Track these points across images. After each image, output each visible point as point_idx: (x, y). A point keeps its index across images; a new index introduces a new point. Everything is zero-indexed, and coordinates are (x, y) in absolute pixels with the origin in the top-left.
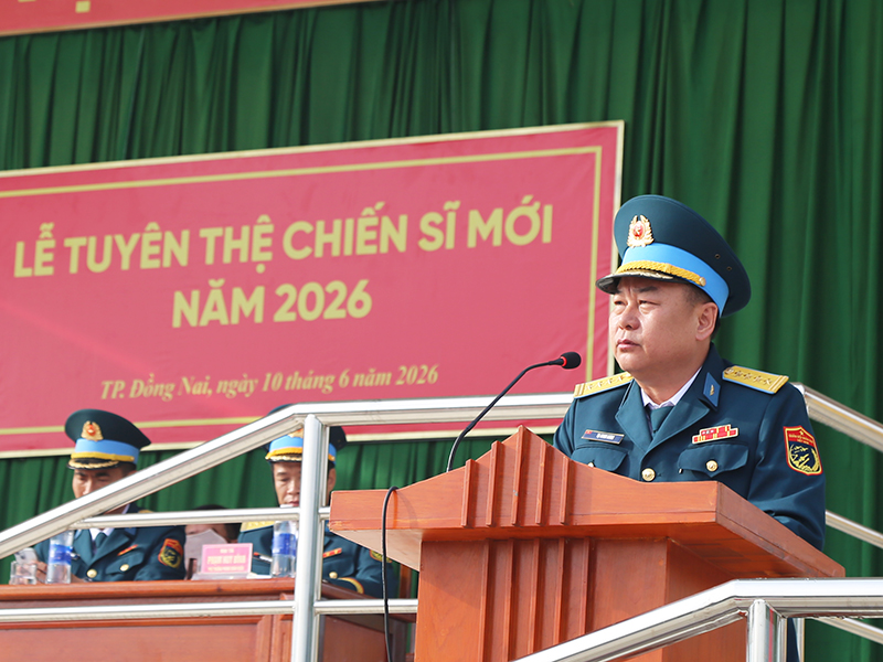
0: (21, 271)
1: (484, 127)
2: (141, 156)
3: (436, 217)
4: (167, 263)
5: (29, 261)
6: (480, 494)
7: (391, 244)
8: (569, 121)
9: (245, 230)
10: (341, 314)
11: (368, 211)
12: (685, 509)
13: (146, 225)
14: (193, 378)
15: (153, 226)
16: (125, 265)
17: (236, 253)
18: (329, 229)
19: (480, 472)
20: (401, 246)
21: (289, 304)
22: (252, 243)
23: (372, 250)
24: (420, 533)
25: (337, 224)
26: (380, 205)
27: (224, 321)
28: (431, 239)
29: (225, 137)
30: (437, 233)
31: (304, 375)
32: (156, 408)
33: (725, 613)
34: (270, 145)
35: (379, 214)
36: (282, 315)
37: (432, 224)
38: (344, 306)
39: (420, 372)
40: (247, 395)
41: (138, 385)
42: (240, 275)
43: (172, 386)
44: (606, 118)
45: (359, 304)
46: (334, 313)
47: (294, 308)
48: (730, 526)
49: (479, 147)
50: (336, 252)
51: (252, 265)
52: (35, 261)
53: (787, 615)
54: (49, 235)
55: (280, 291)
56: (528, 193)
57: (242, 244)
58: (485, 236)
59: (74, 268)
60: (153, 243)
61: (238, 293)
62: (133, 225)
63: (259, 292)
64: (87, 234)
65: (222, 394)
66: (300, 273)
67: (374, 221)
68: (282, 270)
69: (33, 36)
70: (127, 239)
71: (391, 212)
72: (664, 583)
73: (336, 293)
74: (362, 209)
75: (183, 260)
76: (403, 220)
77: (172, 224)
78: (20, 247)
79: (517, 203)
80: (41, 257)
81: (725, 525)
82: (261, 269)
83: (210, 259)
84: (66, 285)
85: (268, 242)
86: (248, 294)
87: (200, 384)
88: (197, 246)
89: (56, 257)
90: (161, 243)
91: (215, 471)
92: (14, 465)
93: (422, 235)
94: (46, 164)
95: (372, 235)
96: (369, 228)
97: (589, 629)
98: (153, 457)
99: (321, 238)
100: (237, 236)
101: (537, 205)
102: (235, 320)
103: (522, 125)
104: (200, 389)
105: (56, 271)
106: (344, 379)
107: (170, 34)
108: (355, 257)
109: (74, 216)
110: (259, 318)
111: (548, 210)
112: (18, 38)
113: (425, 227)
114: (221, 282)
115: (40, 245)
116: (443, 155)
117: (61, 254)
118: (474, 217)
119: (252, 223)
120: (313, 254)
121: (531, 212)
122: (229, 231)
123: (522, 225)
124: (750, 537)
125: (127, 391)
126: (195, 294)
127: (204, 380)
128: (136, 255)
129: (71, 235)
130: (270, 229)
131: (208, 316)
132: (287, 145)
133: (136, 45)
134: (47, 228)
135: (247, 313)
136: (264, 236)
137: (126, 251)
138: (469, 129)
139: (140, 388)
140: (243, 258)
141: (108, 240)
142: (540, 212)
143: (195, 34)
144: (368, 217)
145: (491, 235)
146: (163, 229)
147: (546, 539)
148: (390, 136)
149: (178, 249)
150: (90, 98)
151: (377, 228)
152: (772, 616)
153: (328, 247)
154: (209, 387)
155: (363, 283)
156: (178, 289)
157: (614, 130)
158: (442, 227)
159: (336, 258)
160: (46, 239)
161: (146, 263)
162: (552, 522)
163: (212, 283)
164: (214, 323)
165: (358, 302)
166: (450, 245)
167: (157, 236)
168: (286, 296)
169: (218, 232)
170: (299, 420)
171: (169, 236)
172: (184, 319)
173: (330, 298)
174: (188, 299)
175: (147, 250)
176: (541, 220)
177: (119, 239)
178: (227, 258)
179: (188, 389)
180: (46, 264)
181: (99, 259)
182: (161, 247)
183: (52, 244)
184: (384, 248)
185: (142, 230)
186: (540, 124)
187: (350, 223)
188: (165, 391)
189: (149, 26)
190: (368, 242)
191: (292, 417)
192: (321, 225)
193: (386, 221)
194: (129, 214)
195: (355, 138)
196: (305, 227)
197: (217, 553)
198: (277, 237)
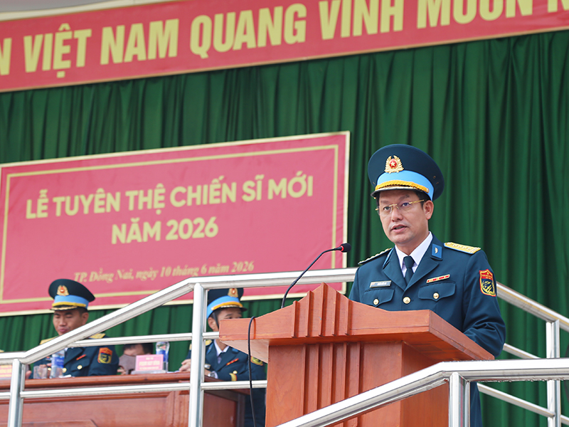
0: (30, 215)
1: (276, 135)
2: (94, 153)
3: (251, 183)
4: (108, 210)
5: (34, 210)
6: (301, 319)
7: (228, 198)
8: (321, 131)
9: (150, 192)
10: (202, 235)
11: (215, 181)
12: (412, 325)
13: (97, 189)
14: (123, 271)
15: (100, 190)
16: (86, 211)
17: (145, 204)
18: (194, 191)
19: (301, 307)
20: (233, 199)
21: (174, 230)
22: (154, 198)
23: (217, 201)
24: (268, 342)
25: (199, 188)
26: (221, 178)
27: (139, 240)
28: (249, 195)
29: (138, 142)
30: (252, 192)
31: (182, 267)
32: (104, 287)
33: (437, 380)
34: (162, 146)
35: (221, 182)
36: (171, 236)
37: (249, 187)
38: (203, 231)
39: (244, 265)
40: (152, 279)
41: (94, 275)
42: (148, 216)
43: (112, 275)
44: (340, 130)
45: (211, 230)
46: (198, 235)
47: (177, 233)
48: (436, 334)
49: (274, 146)
50: (198, 202)
51: (154, 210)
52: (37, 210)
53: (470, 380)
54: (44, 196)
55: (170, 223)
56: (299, 170)
57: (149, 199)
58: (277, 193)
59: (58, 213)
60: (101, 199)
61: (147, 225)
62: (90, 189)
63: (158, 225)
64: (65, 195)
65: (139, 279)
66: (179, 214)
67: (218, 186)
68: (171, 213)
69: (34, 90)
70: (87, 197)
71: (227, 181)
72: (401, 365)
73: (199, 224)
74: (211, 180)
75: (117, 208)
76: (234, 185)
77: (111, 189)
78: (29, 203)
79: (294, 175)
80: (40, 207)
81: (433, 333)
82: (159, 212)
83: (131, 207)
84: (54, 222)
85: (162, 198)
86: (152, 225)
87: (127, 274)
88: (125, 200)
89: (49, 207)
90: (105, 199)
91: (136, 319)
92: (28, 319)
93: (244, 193)
94: (42, 158)
95: (218, 193)
96: (216, 190)
97: (360, 391)
98: (103, 313)
99: (191, 196)
100: (146, 195)
101: (304, 176)
102: (145, 239)
103: (296, 134)
104: (128, 276)
105: (49, 215)
106: (204, 269)
107: (108, 89)
108: (209, 205)
109: (58, 185)
110: (158, 238)
111: (311, 179)
112: (26, 91)
113: (245, 188)
114: (138, 219)
115: (40, 201)
116: (254, 151)
117: (52, 206)
118: (272, 183)
119: (154, 188)
120: (186, 204)
121: (302, 180)
122: (142, 192)
123: (297, 187)
124: (446, 340)
125: (88, 278)
126: (124, 226)
127: (129, 271)
128: (92, 206)
129: (57, 195)
130: (163, 191)
131: (131, 237)
132: (171, 146)
133: (89, 95)
134: (43, 192)
135: (152, 235)
136: (160, 194)
137: (86, 204)
138: (268, 137)
139: (95, 276)
140: (149, 207)
141: (77, 198)
142: (306, 180)
143: (121, 88)
144: (215, 184)
145: (280, 193)
146: (106, 192)
147: (336, 342)
148: (226, 141)
149: (114, 202)
150: (65, 123)
151: (220, 190)
152: (463, 381)
153: (194, 200)
154: (132, 275)
155: (213, 219)
156: (115, 223)
157: (344, 136)
158: (255, 189)
159: (199, 206)
160: (43, 198)
161: (97, 210)
162: (340, 334)
163: (133, 220)
164: (134, 241)
165: (210, 229)
166: (259, 198)
167: (103, 196)
168: (172, 226)
169: (135, 193)
170: (191, 286)
171: (109, 196)
172: (118, 239)
173: (196, 227)
174: (120, 228)
175: (98, 203)
176: (307, 185)
177: (83, 197)
178: (141, 207)
179: (121, 276)
180: (43, 211)
181: (72, 208)
182: (104, 201)
183: (46, 201)
184: (224, 200)
185: (94, 193)
186: (306, 133)
187: (206, 187)
188: (108, 278)
189: (97, 84)
190: (216, 197)
191: (187, 285)
192: (190, 188)
193: (225, 186)
194: (88, 184)
195: (208, 142)
196: (181, 189)
197: (145, 360)
198: (167, 195)
